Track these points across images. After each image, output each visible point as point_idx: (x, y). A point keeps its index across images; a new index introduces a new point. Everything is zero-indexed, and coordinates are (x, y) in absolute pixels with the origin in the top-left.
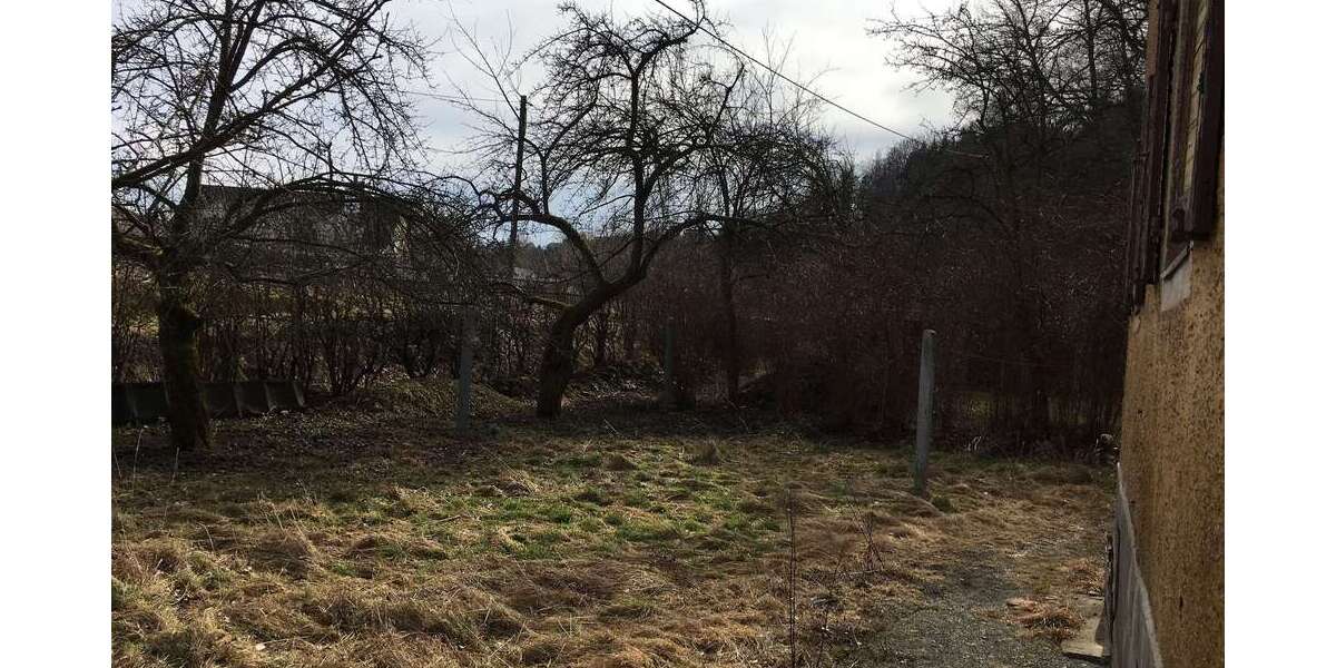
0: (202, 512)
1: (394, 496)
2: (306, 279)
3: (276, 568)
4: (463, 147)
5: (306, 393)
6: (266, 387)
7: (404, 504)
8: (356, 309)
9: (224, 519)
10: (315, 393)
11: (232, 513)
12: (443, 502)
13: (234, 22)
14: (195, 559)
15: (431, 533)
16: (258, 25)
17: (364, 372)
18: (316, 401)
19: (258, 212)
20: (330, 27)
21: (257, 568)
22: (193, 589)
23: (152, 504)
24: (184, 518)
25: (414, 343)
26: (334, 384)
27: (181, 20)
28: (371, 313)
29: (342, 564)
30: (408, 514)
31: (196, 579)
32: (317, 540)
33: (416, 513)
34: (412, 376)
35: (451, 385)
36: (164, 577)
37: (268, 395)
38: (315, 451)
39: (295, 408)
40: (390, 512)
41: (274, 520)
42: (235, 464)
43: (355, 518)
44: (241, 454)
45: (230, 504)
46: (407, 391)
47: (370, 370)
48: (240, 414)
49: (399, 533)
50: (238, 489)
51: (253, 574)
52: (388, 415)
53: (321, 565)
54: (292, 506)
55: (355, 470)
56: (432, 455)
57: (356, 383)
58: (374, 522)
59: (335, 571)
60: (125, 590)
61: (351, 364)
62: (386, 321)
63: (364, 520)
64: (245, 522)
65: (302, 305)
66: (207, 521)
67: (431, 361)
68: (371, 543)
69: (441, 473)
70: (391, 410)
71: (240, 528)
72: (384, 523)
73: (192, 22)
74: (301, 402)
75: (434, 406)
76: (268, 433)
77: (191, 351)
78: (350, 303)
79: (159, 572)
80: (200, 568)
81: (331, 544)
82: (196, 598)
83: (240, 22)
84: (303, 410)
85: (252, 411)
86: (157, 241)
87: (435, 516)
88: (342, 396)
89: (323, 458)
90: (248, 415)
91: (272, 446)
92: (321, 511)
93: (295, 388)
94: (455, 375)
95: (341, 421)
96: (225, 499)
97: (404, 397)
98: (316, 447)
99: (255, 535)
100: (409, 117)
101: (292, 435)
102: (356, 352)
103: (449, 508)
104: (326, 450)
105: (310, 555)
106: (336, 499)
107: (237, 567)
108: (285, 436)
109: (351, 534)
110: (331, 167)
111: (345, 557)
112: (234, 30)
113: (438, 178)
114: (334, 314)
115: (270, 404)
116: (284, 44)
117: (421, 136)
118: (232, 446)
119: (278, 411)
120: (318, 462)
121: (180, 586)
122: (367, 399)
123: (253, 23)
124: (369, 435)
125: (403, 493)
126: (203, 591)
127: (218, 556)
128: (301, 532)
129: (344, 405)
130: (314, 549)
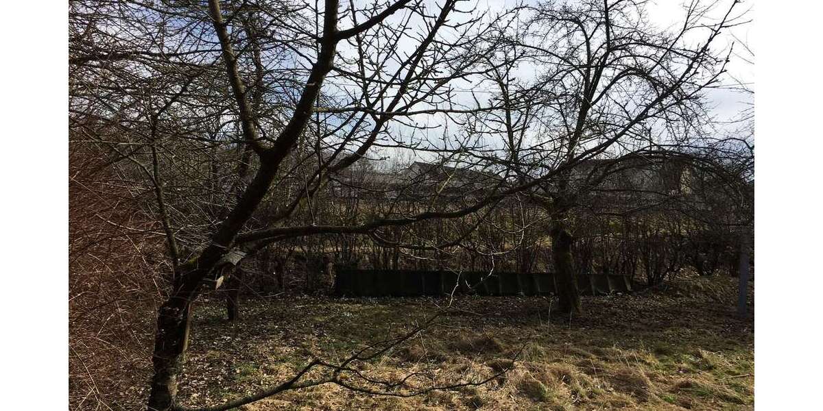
0: (581, 350)
1: (699, 355)
2: (632, 212)
3: (628, 391)
4: (739, 118)
5: (631, 282)
6: (608, 278)
7: (706, 361)
8: (662, 230)
9: (594, 356)
10: (637, 283)
11: (597, 353)
12: (735, 364)
13: (593, 67)
14: (581, 379)
15: (729, 384)
16: (606, 66)
17: (668, 270)
18: (638, 287)
19: (605, 174)
20: (649, 58)
21: (617, 389)
22: (582, 397)
23: (553, 343)
24: (572, 353)
25: (702, 252)
26: (649, 277)
27: (564, 72)
28: (673, 232)
29: (670, 396)
30: (710, 368)
31: (582, 390)
32: (652, 377)
33: (715, 368)
34: (702, 274)
35: (731, 281)
36: (565, 386)
37: (609, 282)
38: (641, 320)
39: (625, 291)
40: (697, 365)
41: (623, 360)
42: (594, 324)
43: (673, 366)
44: (597, 317)
45: (596, 347)
46: (699, 284)
47: (672, 269)
48: (594, 293)
49: (705, 380)
50: (599, 339)
51: (614, 393)
52: (685, 299)
53: (656, 395)
54: (633, 353)
55: (668, 335)
56: (721, 329)
57: (663, 277)
58: (686, 371)
59: (665, 400)
60: (546, 390)
61: (660, 265)
62: (683, 237)
63: (680, 369)
64: (606, 360)
65: (629, 228)
66: (584, 356)
67: (715, 265)
68: (688, 385)
69: (729, 343)
70: (688, 296)
71: (603, 363)
72: (694, 372)
73: (570, 72)
74: (629, 287)
75: (719, 295)
76: (610, 306)
77: (569, 256)
78: (658, 226)
79: (563, 383)
80: (585, 385)
81: (660, 381)
82: (583, 402)
83: (596, 66)
84: (630, 293)
85: (601, 292)
86: (551, 195)
87: (730, 373)
88: (654, 285)
89: (646, 324)
90: (598, 294)
91: (614, 314)
92: (651, 359)
93: (625, 279)
94: (734, 275)
95: (655, 302)
96: (593, 344)
97: (697, 288)
98: (642, 317)
99: (614, 368)
100: (701, 104)
101: (625, 308)
102: (662, 257)
103: (740, 368)
104: (648, 319)
105: (649, 387)
106: (659, 352)
107: (604, 387)
108: (621, 309)
109: (673, 377)
110: (651, 142)
111: (671, 392)
112: (593, 72)
113: (720, 141)
114: (649, 233)
115: (610, 288)
116: (621, 73)
117: (710, 115)
118: (591, 312)
119: (615, 293)
120: (643, 327)
121: (575, 393)
122: (671, 288)
123: (603, 65)
124: (676, 312)
125: (705, 354)
126: (587, 399)
127: (593, 378)
128: (642, 371)
129: (656, 291)
130: (650, 384)
